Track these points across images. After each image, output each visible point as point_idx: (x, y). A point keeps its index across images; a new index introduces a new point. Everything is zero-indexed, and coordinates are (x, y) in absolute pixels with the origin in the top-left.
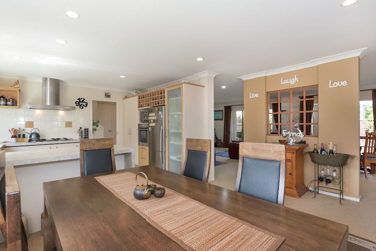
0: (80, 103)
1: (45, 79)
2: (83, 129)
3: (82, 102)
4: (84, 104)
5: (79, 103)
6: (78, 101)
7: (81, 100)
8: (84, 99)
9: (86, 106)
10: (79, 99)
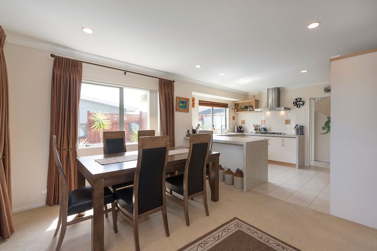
0: (298, 103)
1: (268, 90)
2: (298, 126)
3: (299, 101)
4: (301, 103)
5: (296, 104)
6: (296, 101)
7: (298, 100)
8: (301, 99)
9: (303, 105)
10: (297, 99)
